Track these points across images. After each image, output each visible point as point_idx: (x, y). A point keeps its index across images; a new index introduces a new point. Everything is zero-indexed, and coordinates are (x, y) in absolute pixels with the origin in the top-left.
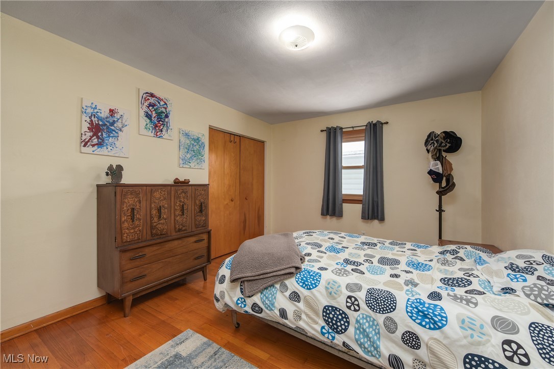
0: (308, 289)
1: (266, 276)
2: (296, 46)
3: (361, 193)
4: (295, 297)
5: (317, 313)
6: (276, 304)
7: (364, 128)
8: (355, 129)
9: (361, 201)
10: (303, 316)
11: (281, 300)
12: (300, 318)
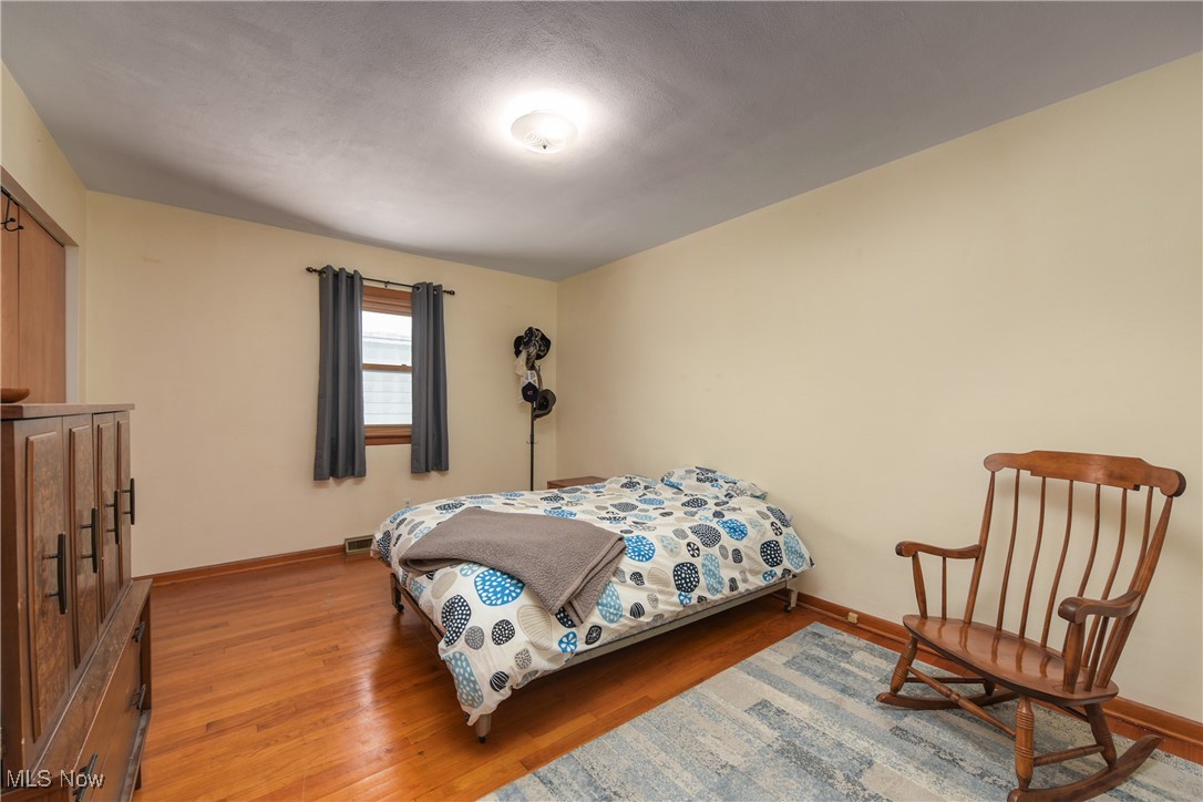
0: (647, 560)
1: (596, 570)
2: (545, 147)
3: (409, 421)
4: (637, 577)
5: (666, 584)
6: (624, 605)
7: (410, 290)
8: (390, 287)
9: (409, 437)
10: (659, 596)
11: (625, 595)
12: (656, 600)
